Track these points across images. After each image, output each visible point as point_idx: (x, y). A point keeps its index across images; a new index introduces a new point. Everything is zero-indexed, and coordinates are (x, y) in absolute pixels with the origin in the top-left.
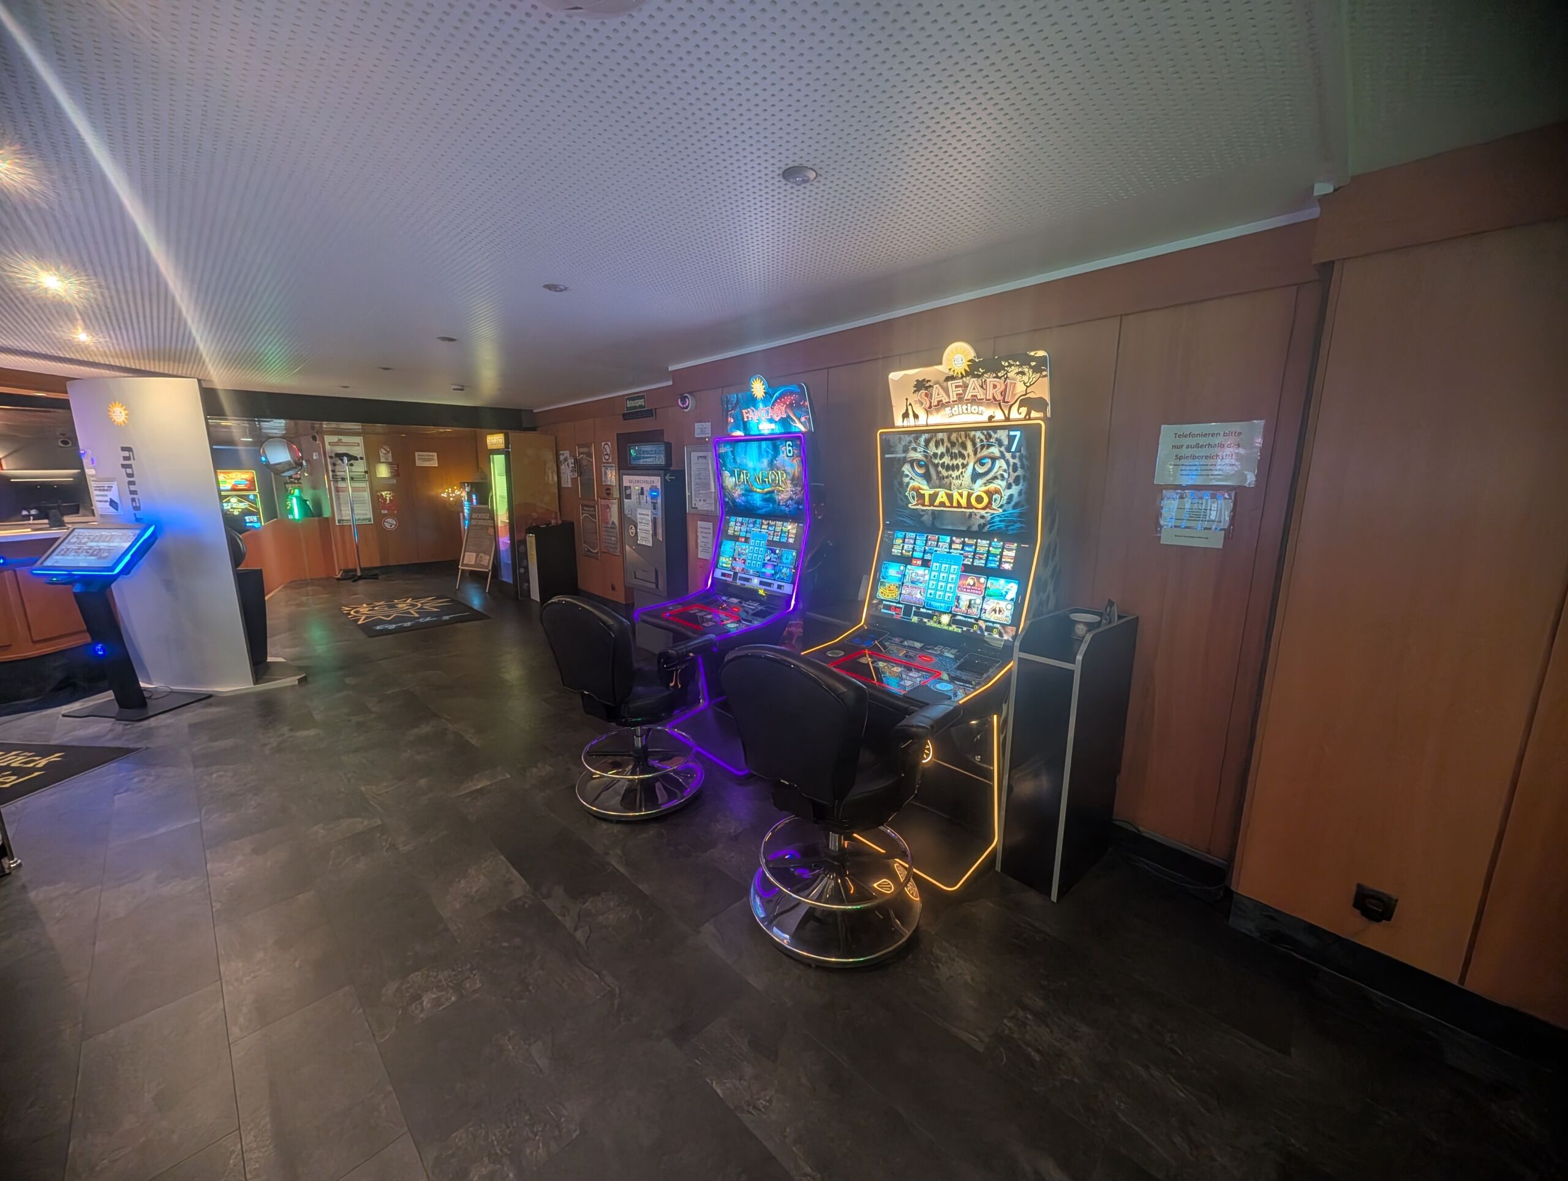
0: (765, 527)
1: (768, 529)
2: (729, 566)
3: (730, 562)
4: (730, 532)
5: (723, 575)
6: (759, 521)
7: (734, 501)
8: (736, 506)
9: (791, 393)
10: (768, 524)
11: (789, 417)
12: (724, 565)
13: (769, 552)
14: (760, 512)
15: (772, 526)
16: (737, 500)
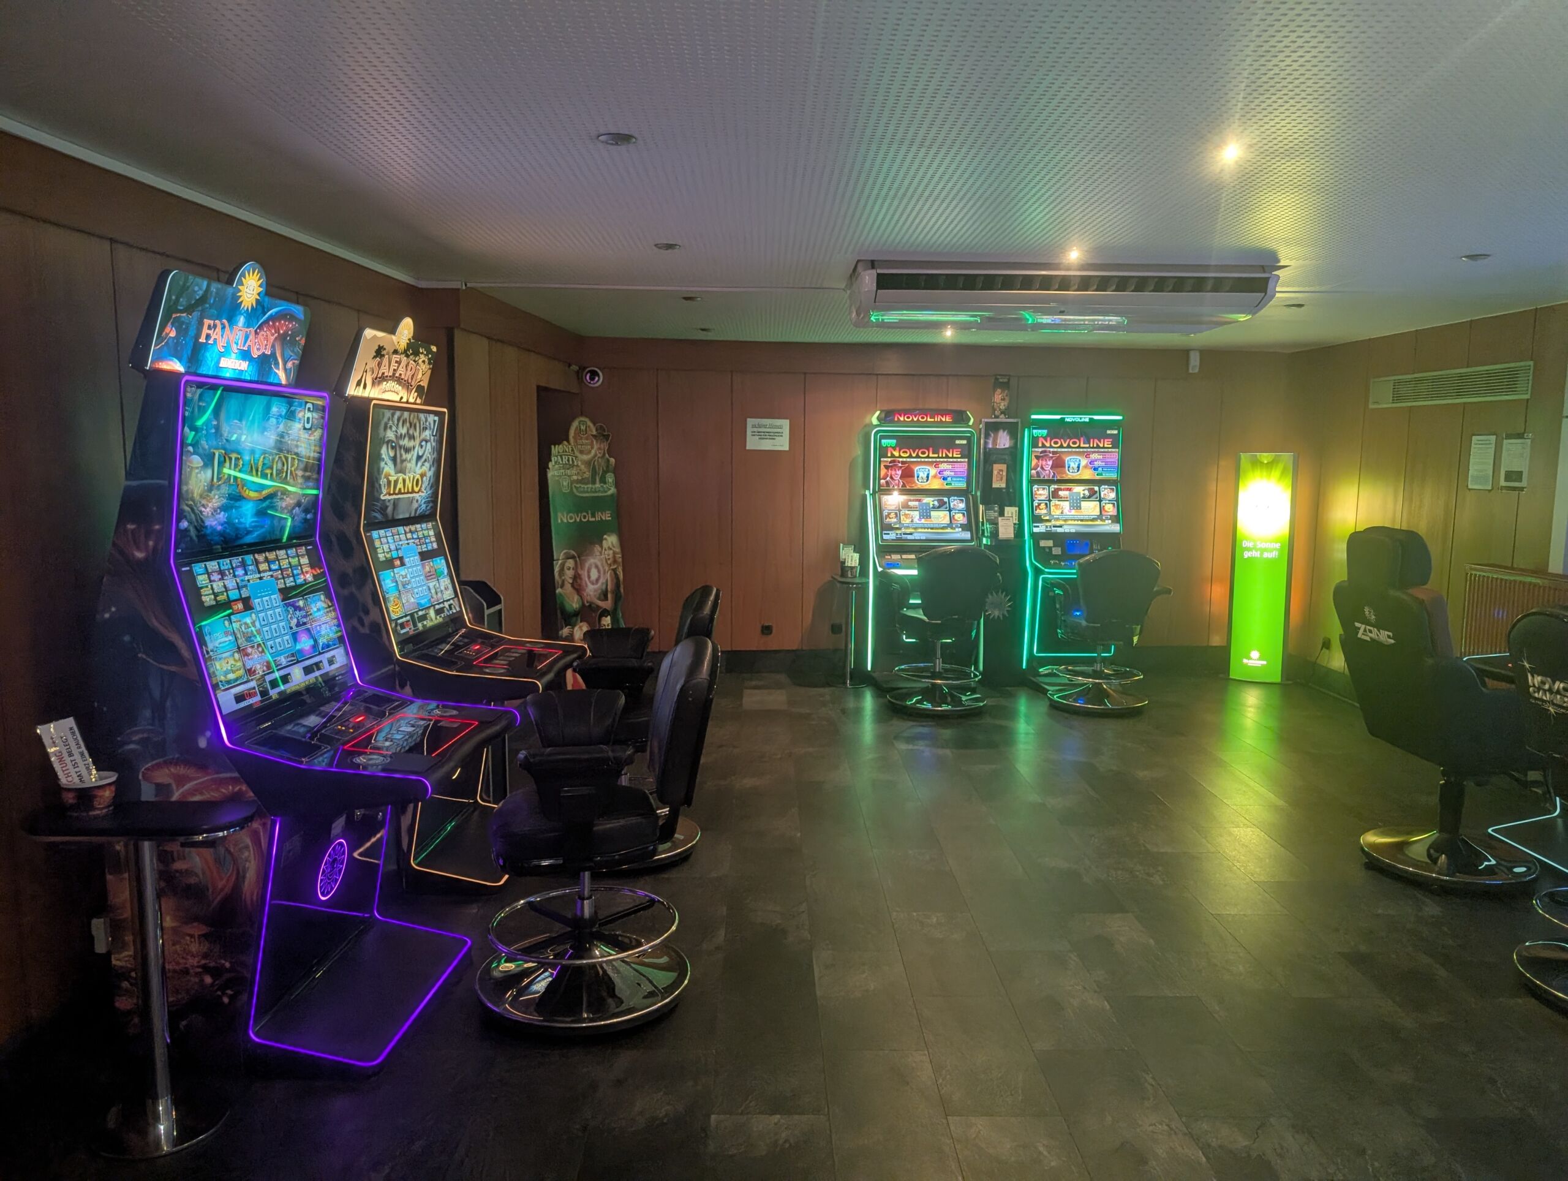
0: (263, 566)
1: (270, 570)
2: (242, 672)
3: (239, 664)
4: (208, 600)
5: (239, 698)
6: (249, 558)
7: (200, 527)
8: (204, 536)
9: (292, 318)
10: (267, 560)
11: (273, 354)
12: (231, 676)
13: (291, 610)
14: (249, 539)
15: (273, 562)
16: (207, 523)
